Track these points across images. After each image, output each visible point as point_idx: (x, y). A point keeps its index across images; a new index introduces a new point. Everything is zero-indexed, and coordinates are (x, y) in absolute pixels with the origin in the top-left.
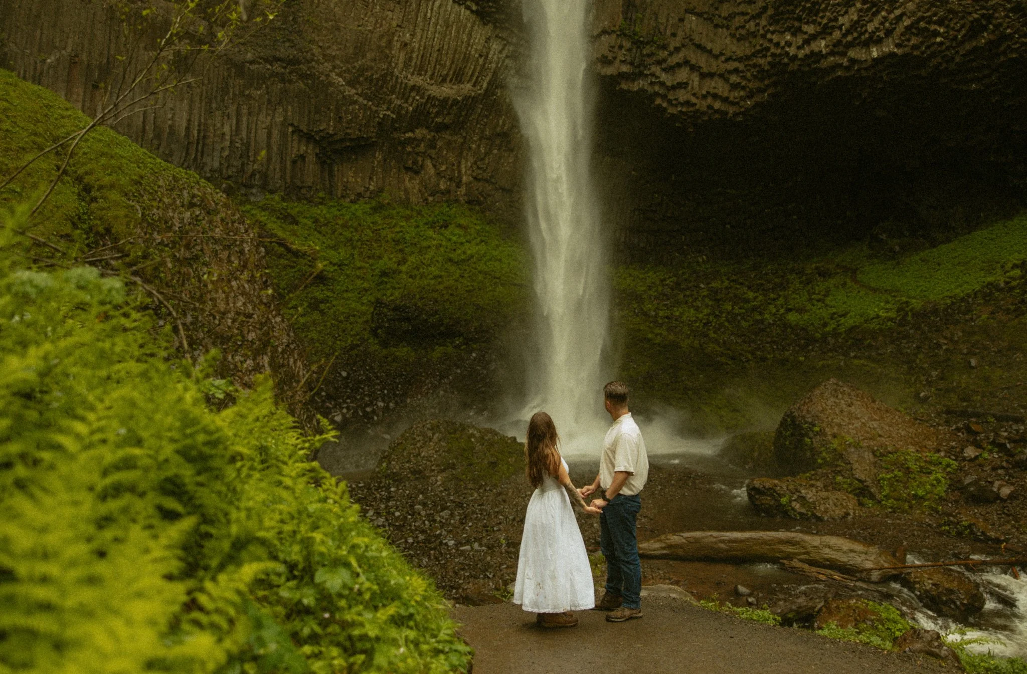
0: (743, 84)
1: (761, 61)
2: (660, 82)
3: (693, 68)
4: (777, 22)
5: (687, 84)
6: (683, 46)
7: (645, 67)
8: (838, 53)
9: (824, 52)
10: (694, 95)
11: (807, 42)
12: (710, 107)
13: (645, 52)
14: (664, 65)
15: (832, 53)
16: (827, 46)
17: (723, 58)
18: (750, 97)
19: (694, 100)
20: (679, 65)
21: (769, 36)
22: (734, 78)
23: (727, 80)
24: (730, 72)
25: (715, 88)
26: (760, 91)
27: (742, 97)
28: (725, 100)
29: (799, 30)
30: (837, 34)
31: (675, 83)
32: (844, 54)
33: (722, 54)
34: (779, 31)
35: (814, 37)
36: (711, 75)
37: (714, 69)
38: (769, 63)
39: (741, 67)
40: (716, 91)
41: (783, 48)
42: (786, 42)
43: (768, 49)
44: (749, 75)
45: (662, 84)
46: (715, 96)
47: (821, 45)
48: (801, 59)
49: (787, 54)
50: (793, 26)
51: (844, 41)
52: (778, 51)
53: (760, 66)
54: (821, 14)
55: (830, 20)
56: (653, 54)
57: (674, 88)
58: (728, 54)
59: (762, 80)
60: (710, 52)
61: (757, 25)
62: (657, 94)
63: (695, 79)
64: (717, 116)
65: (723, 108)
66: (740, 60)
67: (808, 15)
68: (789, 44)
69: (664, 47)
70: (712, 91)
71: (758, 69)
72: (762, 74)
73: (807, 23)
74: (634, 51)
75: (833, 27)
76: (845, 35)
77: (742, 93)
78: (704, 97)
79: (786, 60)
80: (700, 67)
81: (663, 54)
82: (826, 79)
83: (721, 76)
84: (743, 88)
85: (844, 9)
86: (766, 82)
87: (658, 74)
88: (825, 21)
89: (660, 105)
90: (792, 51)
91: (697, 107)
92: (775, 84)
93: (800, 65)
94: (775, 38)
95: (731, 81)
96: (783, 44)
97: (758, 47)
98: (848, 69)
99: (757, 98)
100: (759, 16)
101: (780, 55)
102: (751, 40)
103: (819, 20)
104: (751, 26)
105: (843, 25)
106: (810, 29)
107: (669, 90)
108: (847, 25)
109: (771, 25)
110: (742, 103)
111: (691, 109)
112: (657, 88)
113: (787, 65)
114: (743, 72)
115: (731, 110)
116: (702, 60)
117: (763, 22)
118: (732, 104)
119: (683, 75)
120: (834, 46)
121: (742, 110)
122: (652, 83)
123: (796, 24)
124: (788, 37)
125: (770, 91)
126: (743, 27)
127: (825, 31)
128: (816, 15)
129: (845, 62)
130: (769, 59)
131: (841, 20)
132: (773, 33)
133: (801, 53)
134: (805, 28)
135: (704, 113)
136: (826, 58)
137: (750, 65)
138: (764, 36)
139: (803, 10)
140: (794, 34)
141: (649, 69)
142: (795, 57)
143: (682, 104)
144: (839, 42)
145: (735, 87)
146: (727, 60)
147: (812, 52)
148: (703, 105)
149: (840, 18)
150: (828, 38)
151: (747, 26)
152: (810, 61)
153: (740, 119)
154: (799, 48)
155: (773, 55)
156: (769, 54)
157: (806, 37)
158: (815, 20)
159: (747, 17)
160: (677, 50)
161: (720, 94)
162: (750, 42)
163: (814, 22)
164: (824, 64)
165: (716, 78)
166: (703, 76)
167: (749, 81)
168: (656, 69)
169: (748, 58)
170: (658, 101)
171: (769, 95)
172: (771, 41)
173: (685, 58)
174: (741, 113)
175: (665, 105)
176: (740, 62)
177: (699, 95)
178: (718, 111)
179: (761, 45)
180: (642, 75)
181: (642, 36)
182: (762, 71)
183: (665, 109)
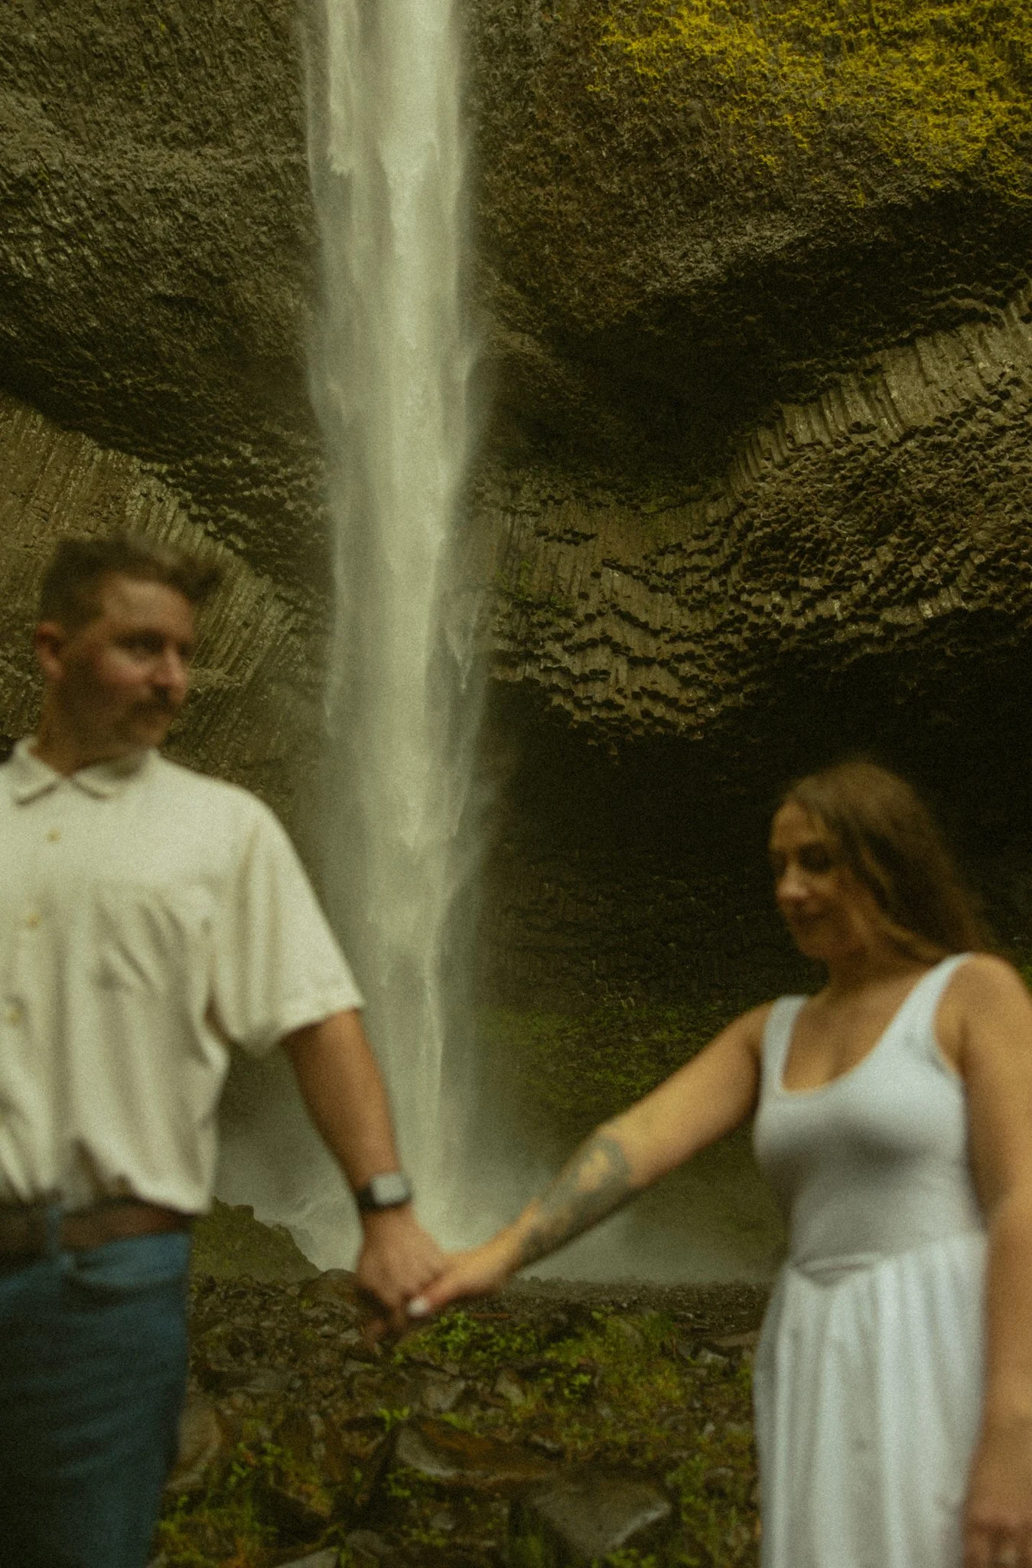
0: (703, 677)
1: (733, 639)
2: (560, 669)
3: (617, 649)
4: (757, 576)
5: (605, 672)
6: (600, 614)
7: (536, 643)
8: (864, 618)
9: (840, 617)
10: (620, 691)
11: (809, 604)
12: (646, 714)
13: (535, 619)
14: (568, 643)
15: (853, 619)
16: (843, 608)
17: (666, 636)
18: (713, 700)
19: (618, 699)
20: (593, 643)
21: (744, 597)
22: (686, 669)
23: (674, 672)
24: (680, 659)
25: (654, 683)
26: (729, 689)
27: (701, 699)
28: (671, 703)
29: (796, 587)
30: (860, 588)
31: (587, 670)
32: (873, 619)
33: (664, 630)
34: (759, 590)
35: (821, 595)
36: (648, 662)
37: (653, 654)
38: (746, 640)
39: (699, 650)
40: (657, 687)
41: (769, 615)
42: (774, 606)
43: (743, 619)
44: (711, 663)
45: (565, 672)
46: (655, 696)
47: (834, 607)
48: (800, 632)
49: (777, 624)
50: (784, 582)
51: (873, 597)
52: (762, 621)
53: (730, 646)
54: (831, 559)
55: (848, 567)
56: (549, 624)
57: (585, 679)
58: (676, 628)
59: (734, 672)
60: (644, 626)
61: (723, 583)
62: (555, 689)
63: (622, 668)
64: (659, 729)
65: (668, 717)
66: (696, 638)
67: (809, 561)
68: (778, 609)
69: (568, 614)
70: (649, 687)
71: (727, 652)
72: (734, 660)
73: (809, 575)
74: (517, 616)
75: (853, 578)
76: (874, 588)
77: (701, 693)
78: (636, 696)
79: (774, 635)
80: (628, 649)
81: (565, 624)
82: (847, 661)
83: (663, 664)
84: (702, 685)
85: (870, 550)
86: (742, 673)
87: (557, 655)
88: (838, 568)
89: (560, 706)
90: (785, 619)
91: (625, 711)
92: (754, 677)
93: (798, 641)
94: (755, 600)
95: (681, 673)
96: (768, 608)
97: (726, 616)
98: (882, 641)
99: (727, 701)
100: (726, 569)
101: (765, 626)
102: (713, 605)
103: (828, 567)
104: (715, 585)
105: (870, 572)
106: (815, 583)
107: (575, 683)
108: (878, 573)
109: (746, 580)
110: (701, 710)
111: (614, 715)
112: (556, 679)
113: (778, 642)
114: (701, 657)
115: (683, 721)
116: (632, 639)
117: (735, 575)
118: (684, 710)
119: (600, 658)
120: (856, 605)
121: (701, 721)
122: (547, 670)
123: (790, 578)
124: (777, 599)
125: (747, 689)
126: (699, 589)
127: (840, 584)
128: (823, 561)
129: (876, 631)
130: (746, 634)
131: (866, 566)
132: (751, 592)
133: (800, 623)
134: (805, 582)
135: (637, 724)
136: (843, 627)
137: (711, 647)
138: (736, 599)
139: (801, 555)
140: (786, 595)
141: (543, 647)
142: (790, 630)
143: (599, 706)
144: (865, 599)
145: (687, 682)
146: (673, 640)
147: (819, 618)
148: (634, 709)
149: (863, 563)
150: (845, 596)
151: (706, 586)
152: (817, 633)
153: (699, 736)
154: (796, 614)
155: (754, 627)
156: (745, 626)
157: (807, 595)
158: (822, 570)
159: (707, 573)
160: (590, 618)
161: (663, 692)
162: (712, 612)
163: (819, 573)
164: (840, 637)
165: (656, 668)
166: (634, 662)
167: (713, 672)
168: (555, 648)
169: (710, 635)
170: (557, 700)
171: (746, 696)
172: (748, 605)
173: (603, 632)
174: (700, 727)
175: (569, 706)
176: (696, 642)
177: (628, 692)
178: (660, 721)
179: (732, 613)
180: (529, 657)
181: (530, 595)
182: (735, 654)
183: (569, 715)
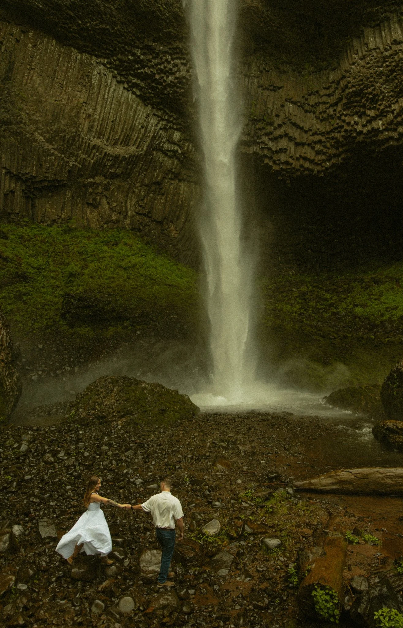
0: (325, 150)
1: (337, 135)
2: (267, 148)
3: (291, 139)
4: (349, 108)
5: (286, 149)
6: (284, 123)
7: (258, 137)
8: (391, 130)
9: (381, 129)
10: (291, 157)
11: (369, 122)
12: (302, 166)
13: (257, 127)
14: (271, 137)
15: (386, 129)
16: (383, 125)
17: (311, 133)
18: (329, 160)
19: (291, 160)
20: (281, 137)
21: (343, 118)
22: (318, 147)
23: (313, 148)
24: (316, 143)
25: (305, 153)
26: (335, 156)
27: (323, 160)
28: (312, 161)
29: (364, 113)
30: (390, 116)
31: (278, 148)
32: (395, 130)
33: (310, 130)
34: (349, 115)
35: (374, 118)
36: (303, 144)
37: (305, 140)
38: (342, 136)
39: (323, 139)
40: (306, 155)
41: (352, 126)
42: (355, 122)
43: (342, 127)
44: (328, 145)
45: (270, 149)
46: (305, 159)
47: (379, 124)
48: (364, 134)
49: (355, 130)
50: (359, 112)
51: (395, 121)
52: (349, 128)
53: (336, 138)
54: (379, 103)
55: (386, 107)
56: (263, 128)
57: (277, 152)
58: (314, 129)
59: (337, 149)
60: (302, 128)
61: (335, 110)
62: (266, 156)
63: (292, 146)
64: (307, 172)
65: (310, 167)
66: (322, 134)
67: (370, 103)
68: (356, 123)
69: (271, 124)
70: (303, 155)
71: (335, 141)
72: (337, 144)
73: (370, 109)
74: (250, 126)
75: (388, 112)
76: (396, 117)
77: (324, 157)
78: (298, 159)
79: (354, 134)
80: (295, 138)
81: (270, 129)
82: (383, 147)
83: (309, 145)
84: (324, 154)
85: (396, 100)
86: (340, 150)
87: (267, 142)
88: (382, 107)
89: (267, 164)
90: (359, 128)
91: (293, 166)
92: (346, 151)
93: (364, 138)
94: (347, 119)
95: (316, 149)
96: (352, 123)
97: (335, 125)
98: (398, 140)
99: (334, 161)
100: (336, 104)
101: (351, 131)
102: (330, 120)
103: (378, 107)
104: (331, 111)
105: (395, 110)
106: (372, 113)
107: (274, 154)
108: (398, 110)
109: (344, 110)
110: (323, 164)
111: (289, 167)
112: (265, 152)
113: (355, 138)
114: (324, 142)
115: (316, 169)
116: (296, 134)
117: (339, 108)
118: (317, 164)
119: (283, 143)
120: (388, 124)
121: (324, 169)
122: (262, 148)
123: (362, 110)
124: (356, 119)
125: (343, 156)
126: (325, 112)
127: (382, 114)
128: (376, 103)
129: (396, 135)
130: (343, 133)
131: (393, 107)
132: (345, 116)
133: (365, 130)
134: (368, 112)
135: (298, 170)
136: (382, 133)
137: (329, 138)
138: (339, 118)
139: (367, 100)
140: (360, 117)
141: (261, 139)
142: (361, 132)
143: (283, 163)
144: (391, 122)
145: (318, 153)
146: (313, 135)
147: (373, 129)
148: (296, 164)
149: (392, 105)
150: (384, 119)
151: (328, 111)
152: (371, 135)
153: (322, 175)
154: (364, 126)
155: (346, 131)
156: (343, 130)
157: (368, 118)
158: (375, 107)
159: (328, 105)
160: (280, 126)
161: (309, 157)
162: (330, 122)
163: (374, 108)
164: (381, 137)
165: (306, 147)
166: (297, 144)
167: (329, 149)
168: (265, 139)
169: (328, 133)
170: (266, 161)
171: (342, 159)
172: (344, 121)
173: (285, 132)
174: (323, 171)
175: (271, 164)
176: (322, 136)
177: (295, 158)
178: (307, 169)
179: (338, 124)
180: (255, 143)
181: (255, 116)
182: (337, 142)
183: (271, 167)
